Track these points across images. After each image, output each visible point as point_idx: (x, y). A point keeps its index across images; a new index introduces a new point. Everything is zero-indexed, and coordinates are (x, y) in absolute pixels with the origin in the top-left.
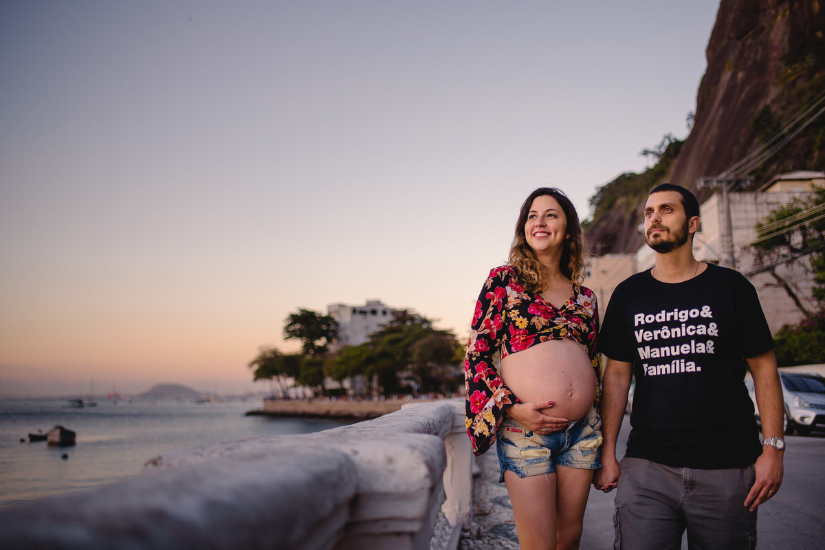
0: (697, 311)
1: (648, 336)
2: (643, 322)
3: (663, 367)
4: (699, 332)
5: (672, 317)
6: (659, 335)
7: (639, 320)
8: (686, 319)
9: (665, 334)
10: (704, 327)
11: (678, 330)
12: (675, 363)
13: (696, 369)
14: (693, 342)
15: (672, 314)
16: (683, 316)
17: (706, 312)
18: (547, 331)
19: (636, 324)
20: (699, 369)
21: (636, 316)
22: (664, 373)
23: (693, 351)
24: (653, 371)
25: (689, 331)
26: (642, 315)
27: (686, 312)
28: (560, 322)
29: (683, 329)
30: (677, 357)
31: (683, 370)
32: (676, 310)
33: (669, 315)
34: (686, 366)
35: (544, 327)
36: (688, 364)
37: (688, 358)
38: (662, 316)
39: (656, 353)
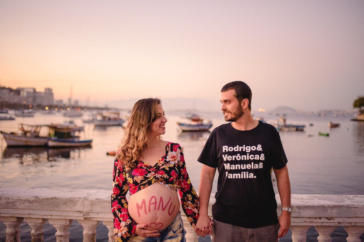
0: (255, 147)
1: (229, 158)
2: (227, 151)
3: (237, 175)
4: (255, 159)
5: (242, 149)
6: (235, 158)
7: (225, 149)
8: (249, 151)
9: (238, 158)
10: (258, 156)
11: (245, 156)
12: (243, 173)
13: (254, 177)
14: (252, 163)
15: (242, 147)
16: (248, 149)
17: (259, 148)
18: (144, 182)
19: (224, 151)
20: (255, 177)
21: (224, 147)
22: (237, 177)
23: (253, 168)
24: (231, 176)
25: (251, 157)
26: (227, 147)
27: (249, 147)
28: (150, 176)
29: (248, 156)
30: (244, 170)
31: (247, 177)
32: (244, 146)
33: (241, 148)
34: (249, 175)
35: (142, 181)
36: (250, 174)
37: (250, 171)
38: (237, 148)
39: (233, 167)
